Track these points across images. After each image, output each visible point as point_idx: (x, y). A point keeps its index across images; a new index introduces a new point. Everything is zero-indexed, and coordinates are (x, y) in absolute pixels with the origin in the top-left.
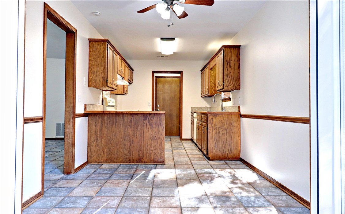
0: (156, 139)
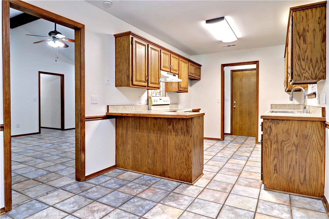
0: (182, 150)
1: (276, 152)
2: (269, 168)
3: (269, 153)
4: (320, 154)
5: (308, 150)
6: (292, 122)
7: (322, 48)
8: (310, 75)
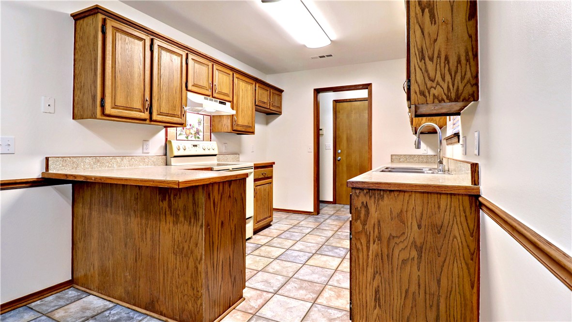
1: (379, 262)
2: (364, 296)
3: (363, 263)
4: (468, 269)
5: (443, 259)
6: (410, 196)
7: (470, 33)
8: (446, 92)
